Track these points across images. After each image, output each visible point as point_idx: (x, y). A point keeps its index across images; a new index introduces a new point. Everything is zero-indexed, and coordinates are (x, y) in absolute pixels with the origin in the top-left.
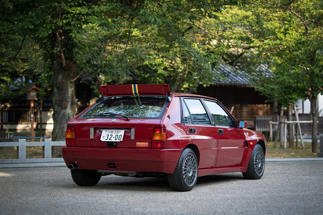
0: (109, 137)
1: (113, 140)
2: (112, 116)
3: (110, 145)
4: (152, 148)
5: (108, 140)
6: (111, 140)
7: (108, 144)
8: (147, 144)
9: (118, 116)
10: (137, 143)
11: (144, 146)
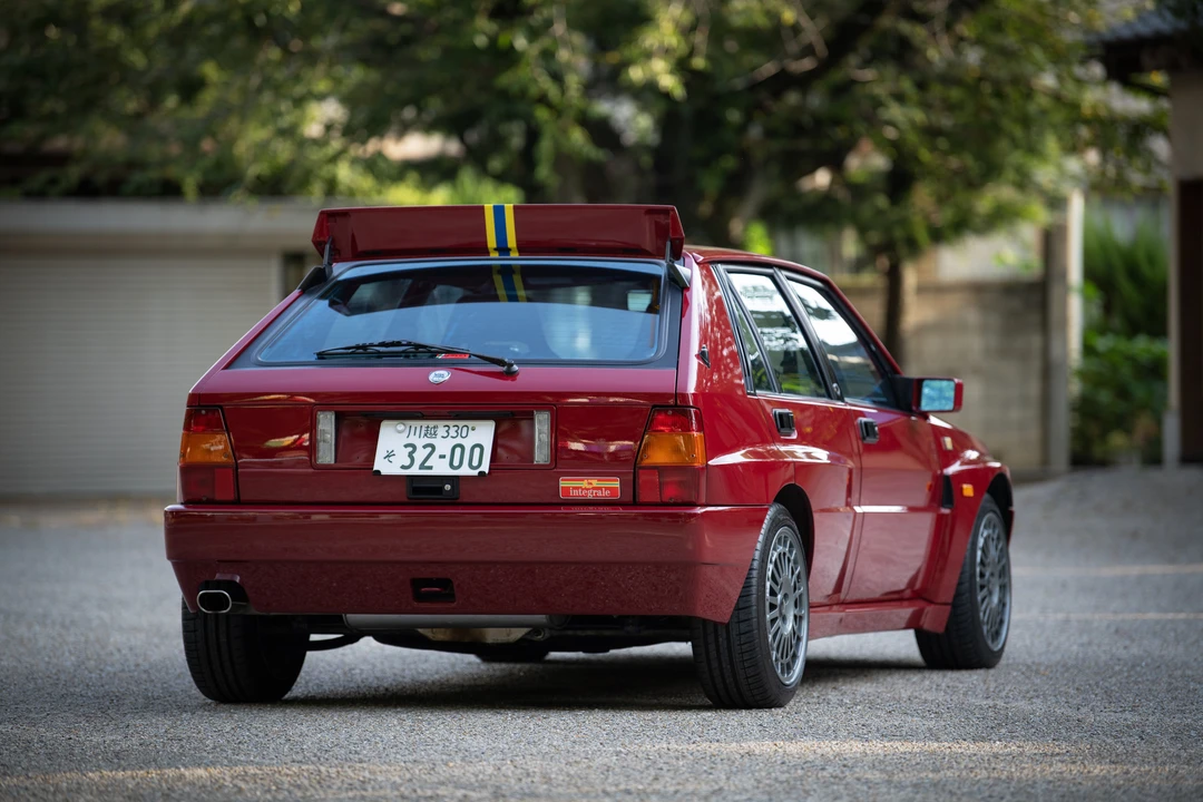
0: (420, 455)
1: (440, 468)
2: (421, 354)
3: (424, 491)
4: (635, 503)
5: (415, 471)
6: (430, 468)
7: (416, 490)
8: (616, 484)
9: (450, 357)
10: (563, 484)
11: (599, 494)
